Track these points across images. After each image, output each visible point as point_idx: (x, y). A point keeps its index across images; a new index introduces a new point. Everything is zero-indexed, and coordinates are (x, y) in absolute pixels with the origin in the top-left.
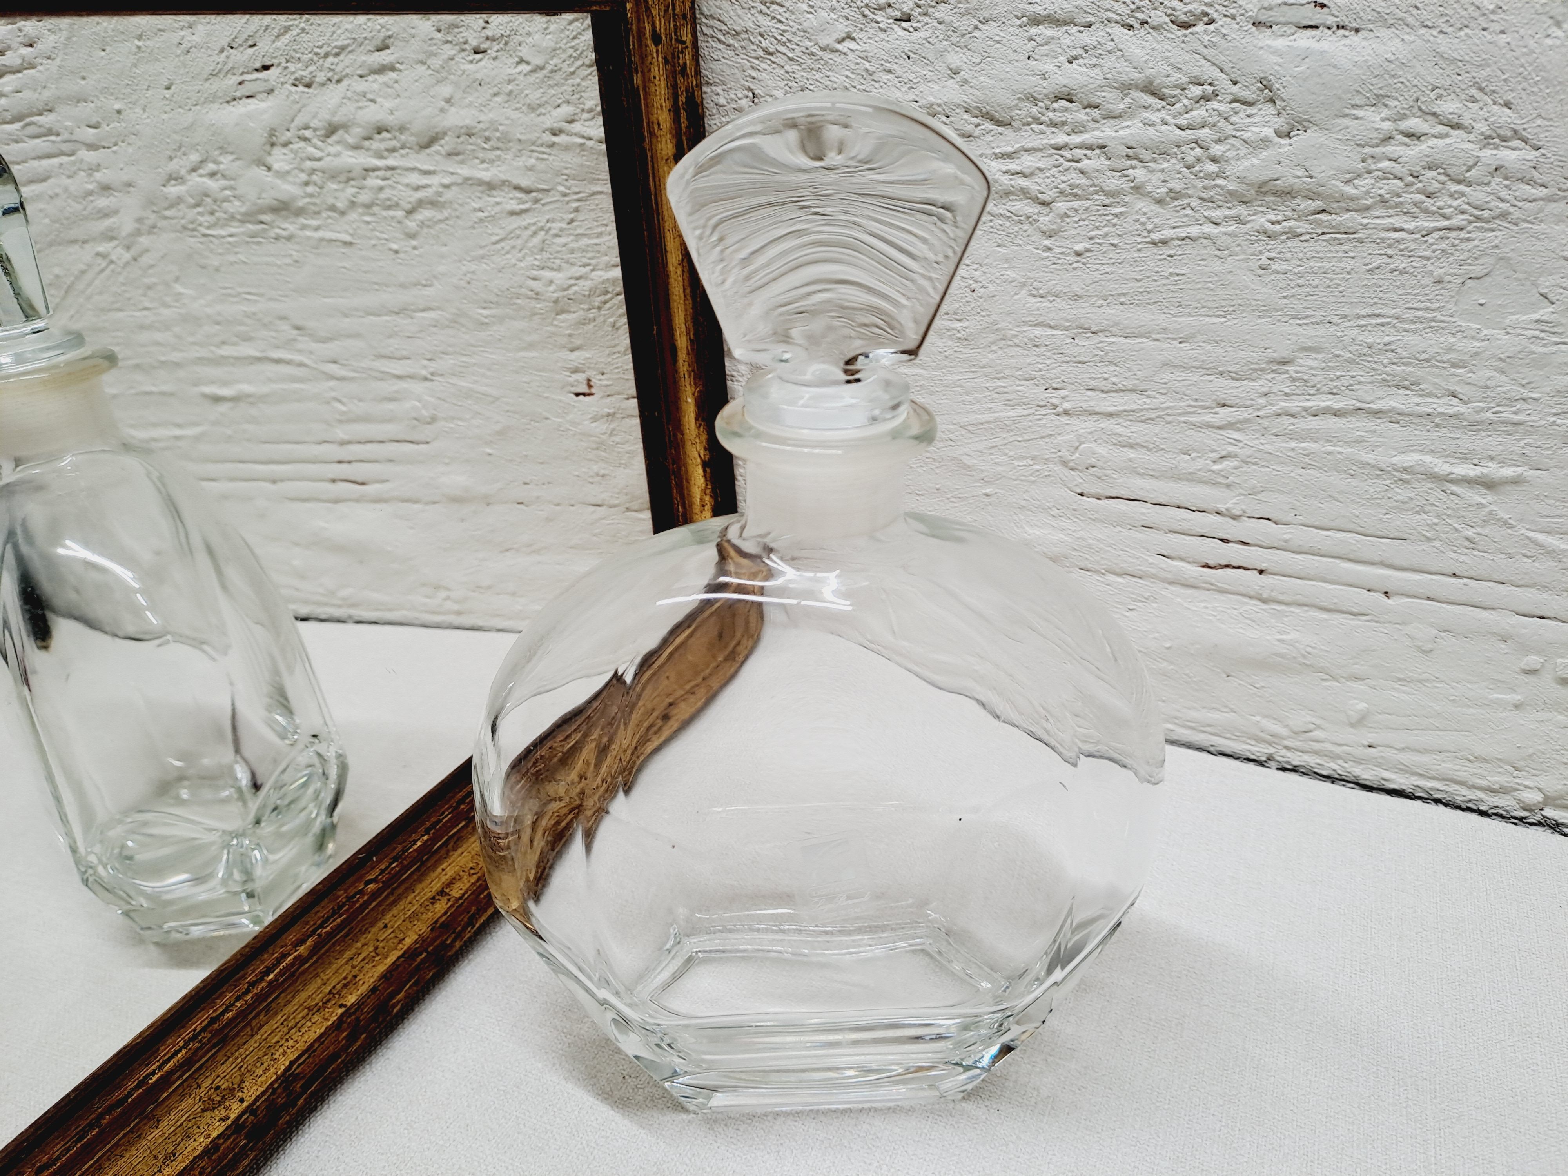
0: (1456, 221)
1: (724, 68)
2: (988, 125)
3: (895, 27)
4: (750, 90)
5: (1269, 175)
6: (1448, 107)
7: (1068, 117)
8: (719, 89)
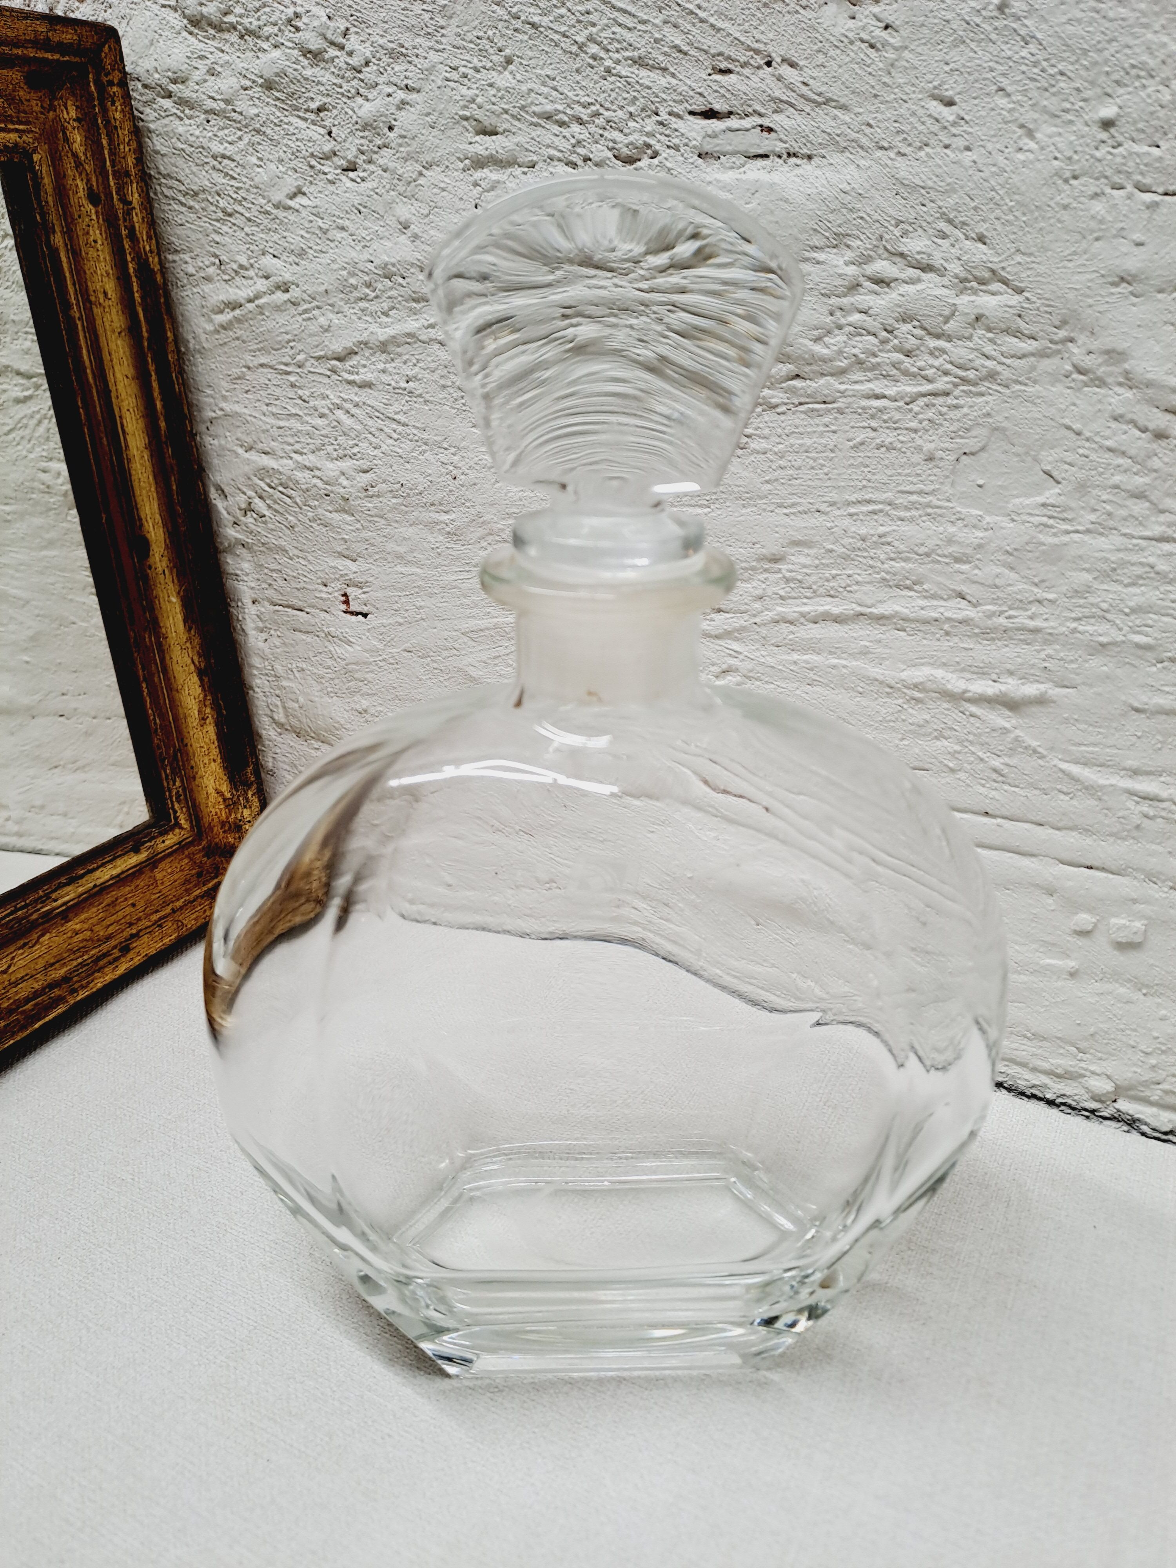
0: (942, 383)
1: (189, 233)
3: (344, 178)
4: (216, 256)
6: (915, 245)
8: (186, 257)
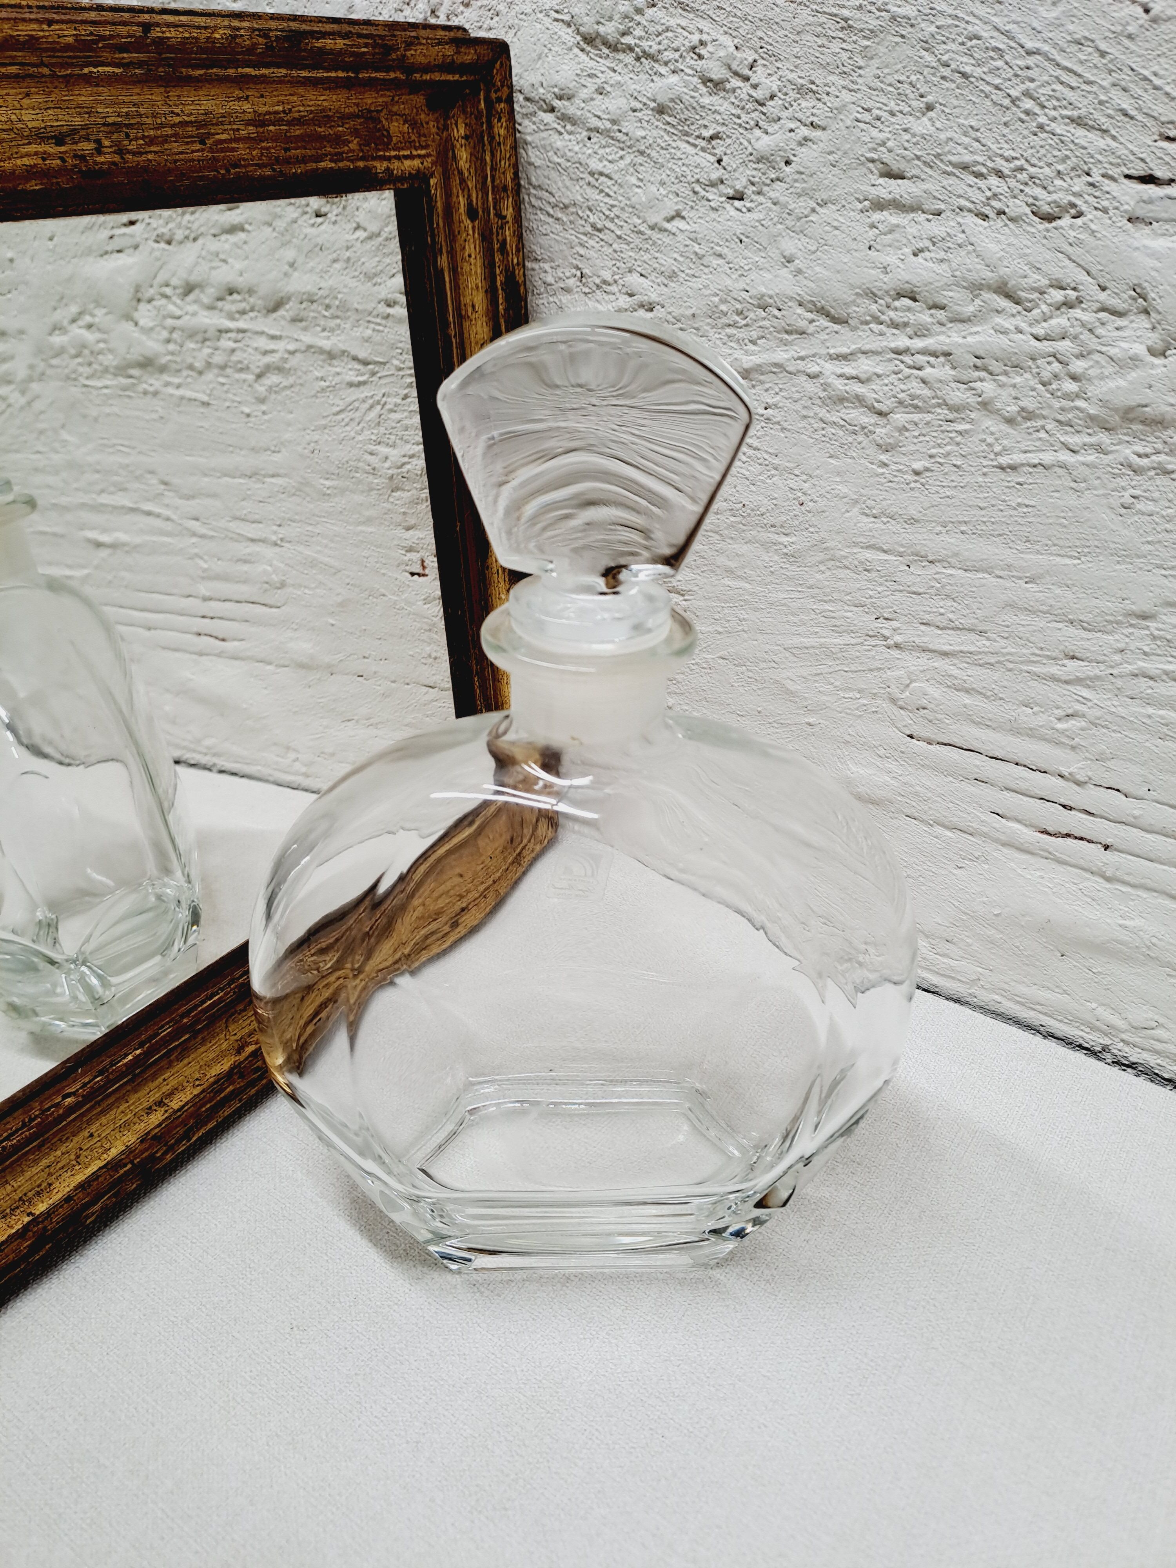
1: (552, 243)
2: (823, 322)
3: (728, 206)
4: (577, 268)
5: (1134, 400)
7: (911, 318)
8: (546, 266)
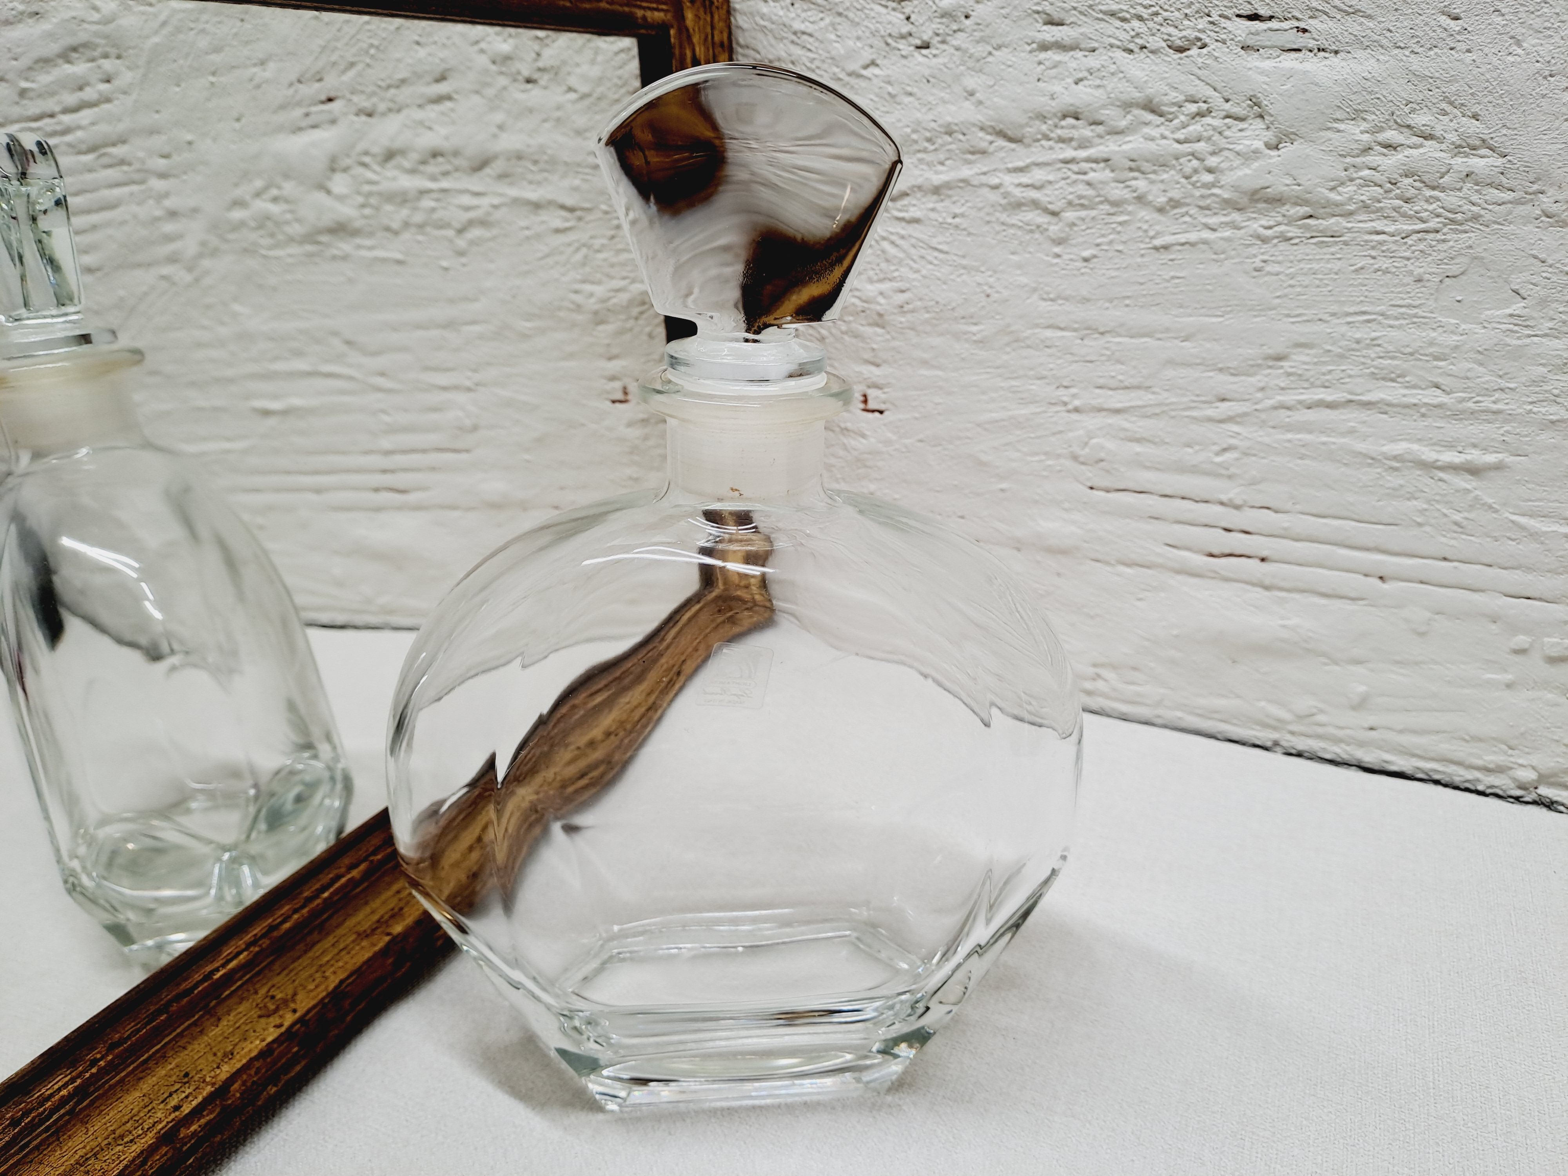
0: (1433, 224)
2: (1001, 142)
3: (916, 54)
5: (1261, 183)
6: (1420, 119)
7: (1075, 134)
